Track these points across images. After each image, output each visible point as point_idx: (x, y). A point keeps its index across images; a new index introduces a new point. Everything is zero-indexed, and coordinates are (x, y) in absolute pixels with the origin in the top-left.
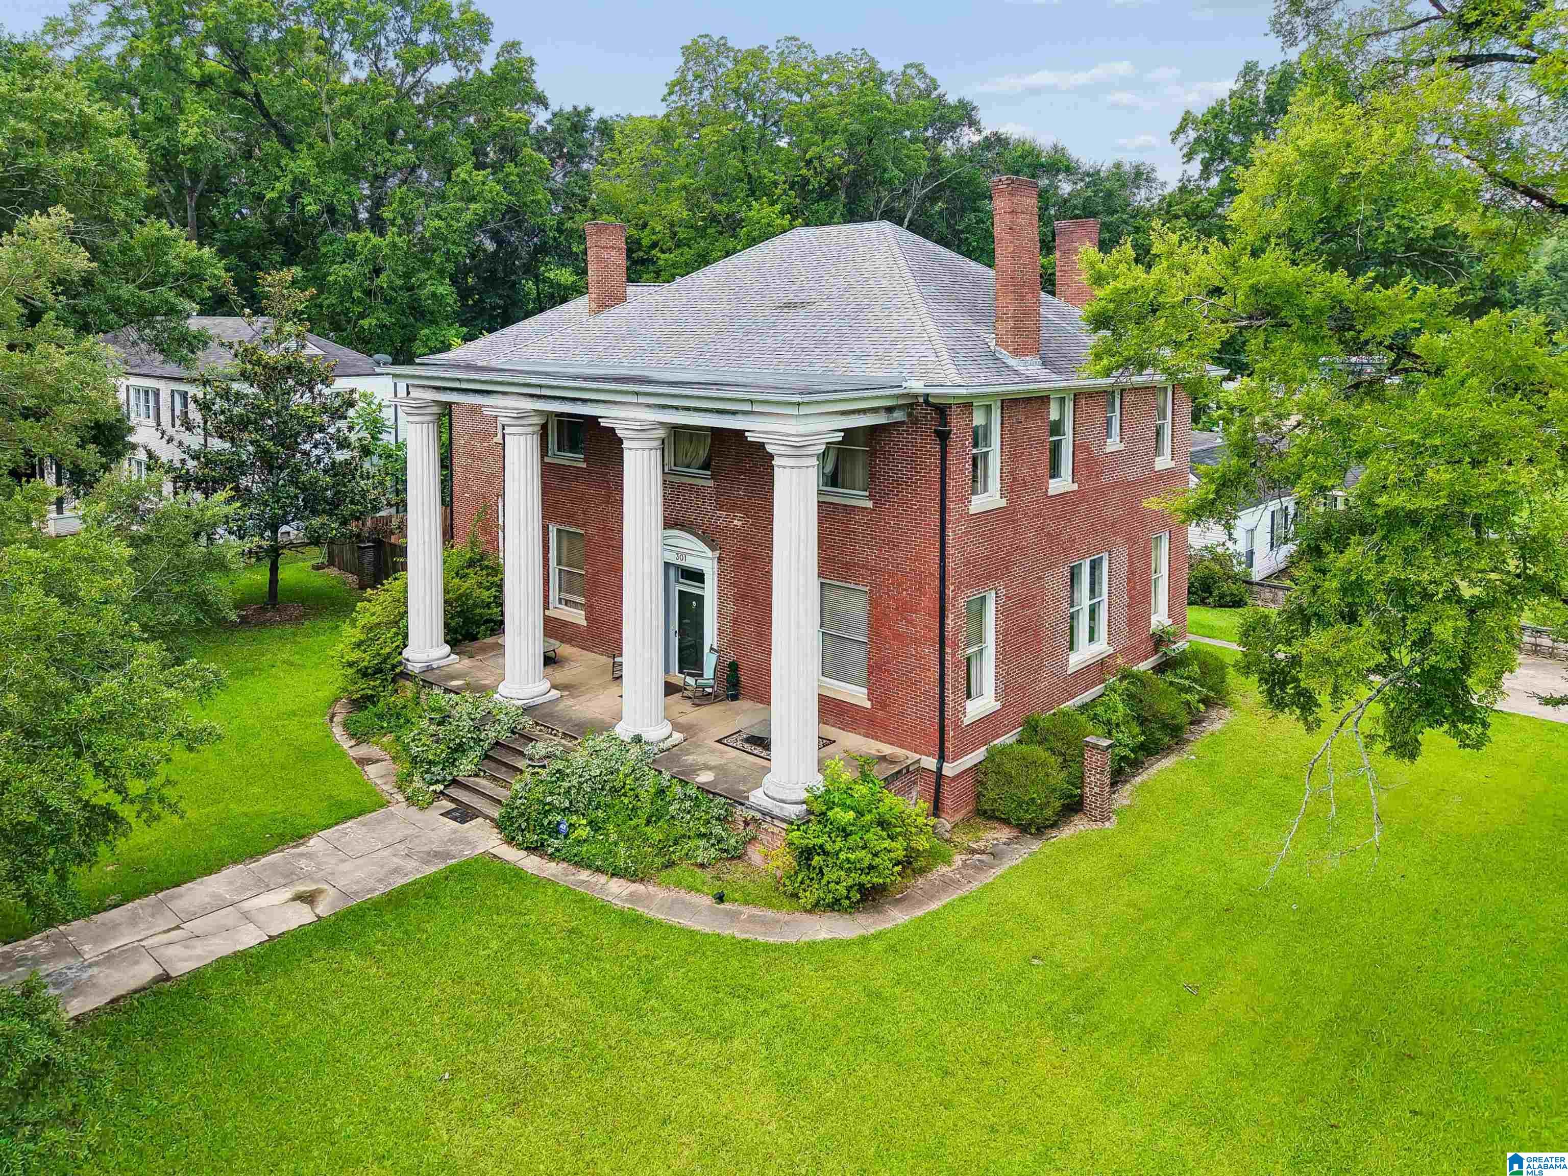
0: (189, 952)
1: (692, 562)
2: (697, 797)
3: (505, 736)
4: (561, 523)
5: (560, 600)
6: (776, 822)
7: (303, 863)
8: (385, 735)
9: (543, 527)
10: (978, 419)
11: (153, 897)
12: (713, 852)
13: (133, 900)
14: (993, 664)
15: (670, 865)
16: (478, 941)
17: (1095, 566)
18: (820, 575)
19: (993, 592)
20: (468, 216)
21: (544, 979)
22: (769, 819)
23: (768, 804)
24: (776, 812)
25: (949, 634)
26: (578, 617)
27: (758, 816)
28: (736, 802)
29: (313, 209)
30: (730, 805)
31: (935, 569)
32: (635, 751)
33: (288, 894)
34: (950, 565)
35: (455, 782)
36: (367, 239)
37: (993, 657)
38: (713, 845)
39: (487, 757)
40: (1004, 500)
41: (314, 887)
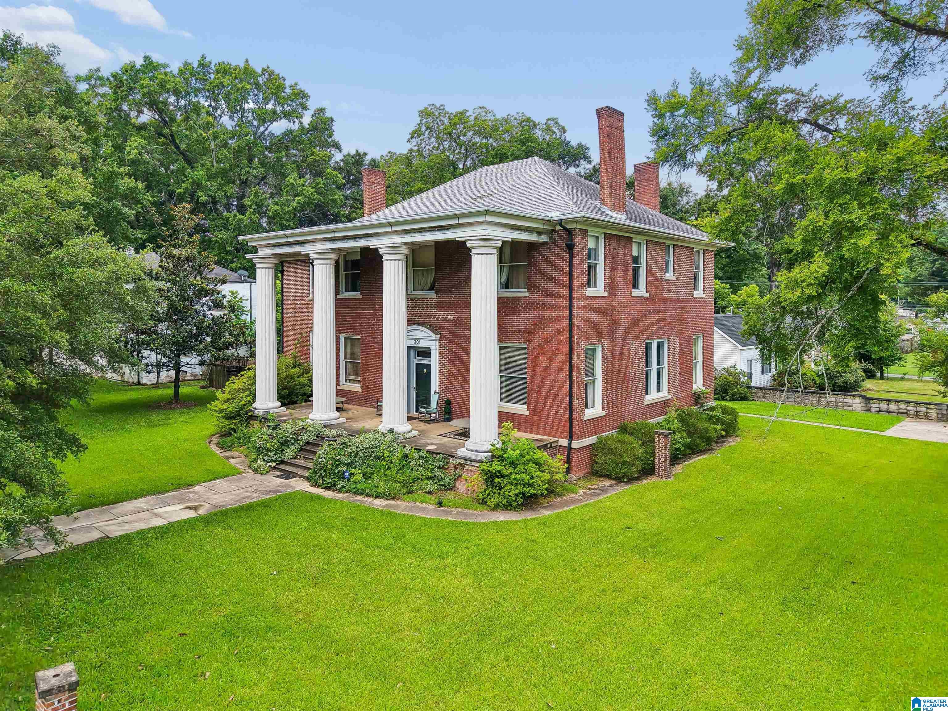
0: (120, 528)
1: (423, 344)
2: (426, 457)
3: (312, 439)
4: (347, 333)
5: (346, 380)
6: (474, 464)
7: (190, 495)
8: (241, 446)
9: (336, 336)
10: (591, 244)
11: (100, 508)
12: (436, 487)
13: (87, 509)
14: (601, 389)
15: (411, 492)
16: (294, 523)
17: (660, 347)
18: (499, 341)
19: (600, 346)
20: (294, 204)
21: (334, 536)
22: (469, 462)
23: (469, 454)
24: (473, 457)
25: (575, 363)
26: (357, 388)
27: (463, 461)
28: (449, 456)
29: (204, 198)
30: (446, 458)
31: (567, 328)
32: (390, 437)
33: (182, 506)
34: (576, 323)
35: (282, 462)
36: (235, 215)
37: (601, 384)
38: (436, 483)
39: (302, 449)
40: (606, 293)
41: (197, 504)
